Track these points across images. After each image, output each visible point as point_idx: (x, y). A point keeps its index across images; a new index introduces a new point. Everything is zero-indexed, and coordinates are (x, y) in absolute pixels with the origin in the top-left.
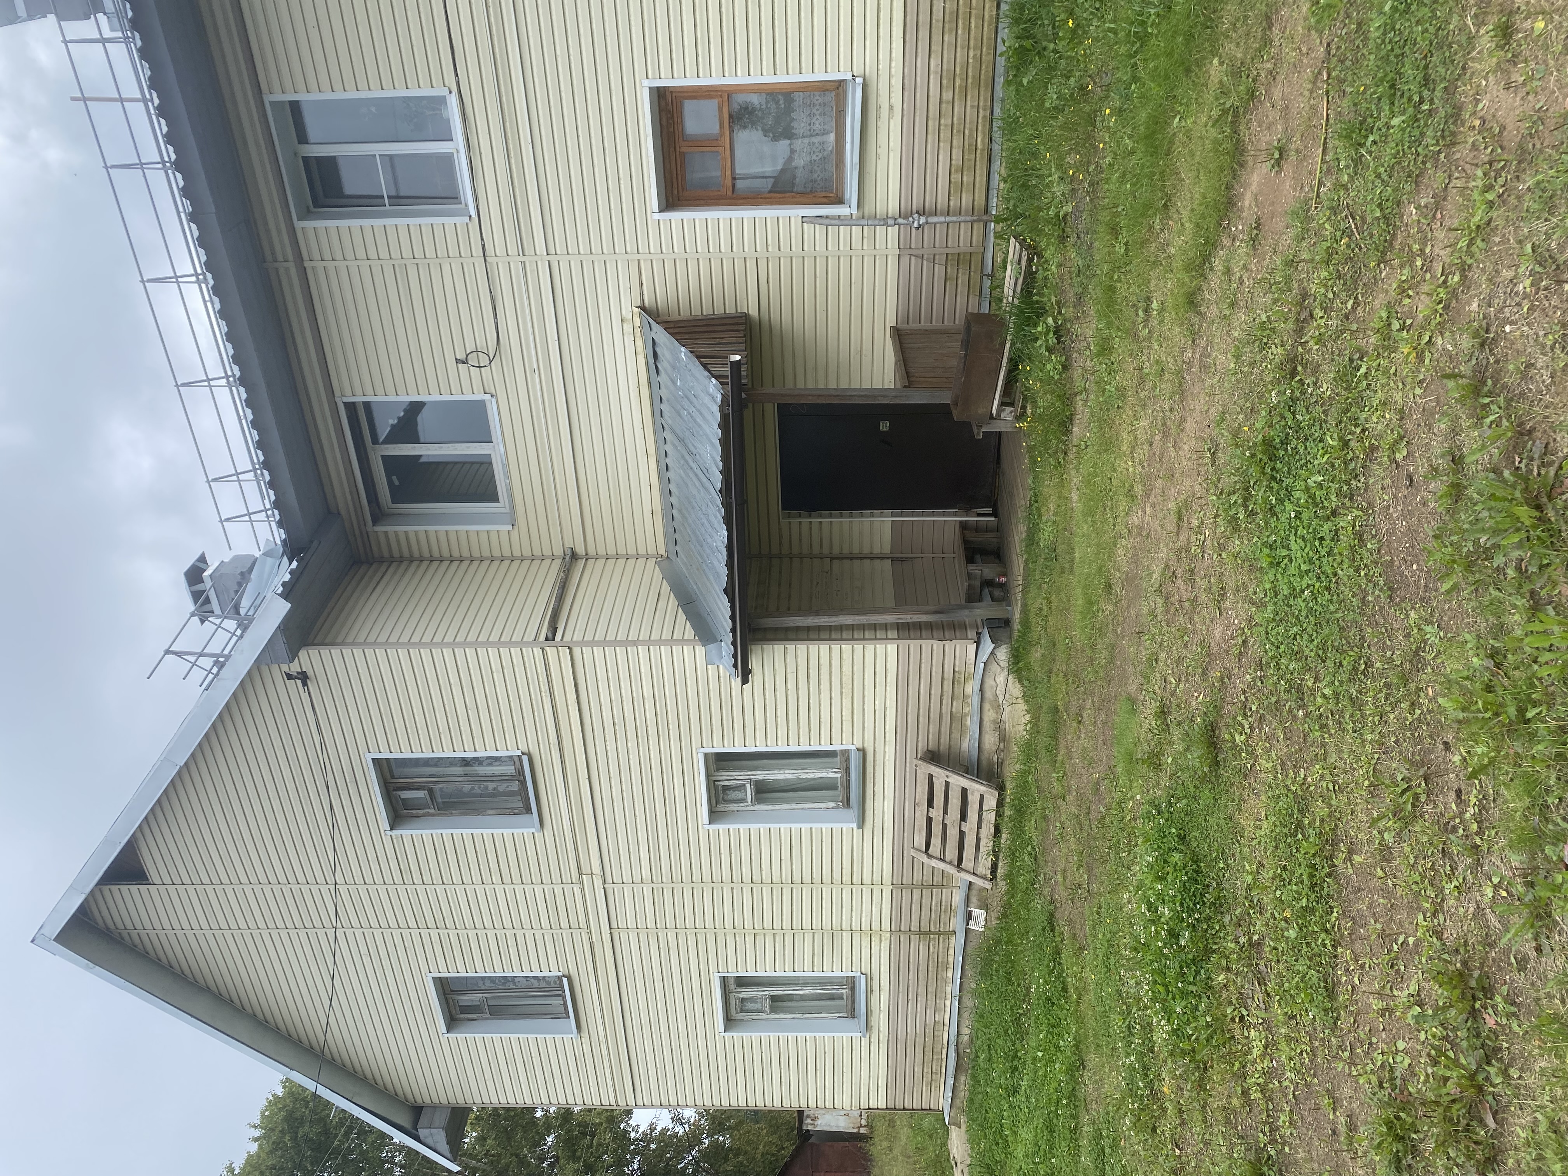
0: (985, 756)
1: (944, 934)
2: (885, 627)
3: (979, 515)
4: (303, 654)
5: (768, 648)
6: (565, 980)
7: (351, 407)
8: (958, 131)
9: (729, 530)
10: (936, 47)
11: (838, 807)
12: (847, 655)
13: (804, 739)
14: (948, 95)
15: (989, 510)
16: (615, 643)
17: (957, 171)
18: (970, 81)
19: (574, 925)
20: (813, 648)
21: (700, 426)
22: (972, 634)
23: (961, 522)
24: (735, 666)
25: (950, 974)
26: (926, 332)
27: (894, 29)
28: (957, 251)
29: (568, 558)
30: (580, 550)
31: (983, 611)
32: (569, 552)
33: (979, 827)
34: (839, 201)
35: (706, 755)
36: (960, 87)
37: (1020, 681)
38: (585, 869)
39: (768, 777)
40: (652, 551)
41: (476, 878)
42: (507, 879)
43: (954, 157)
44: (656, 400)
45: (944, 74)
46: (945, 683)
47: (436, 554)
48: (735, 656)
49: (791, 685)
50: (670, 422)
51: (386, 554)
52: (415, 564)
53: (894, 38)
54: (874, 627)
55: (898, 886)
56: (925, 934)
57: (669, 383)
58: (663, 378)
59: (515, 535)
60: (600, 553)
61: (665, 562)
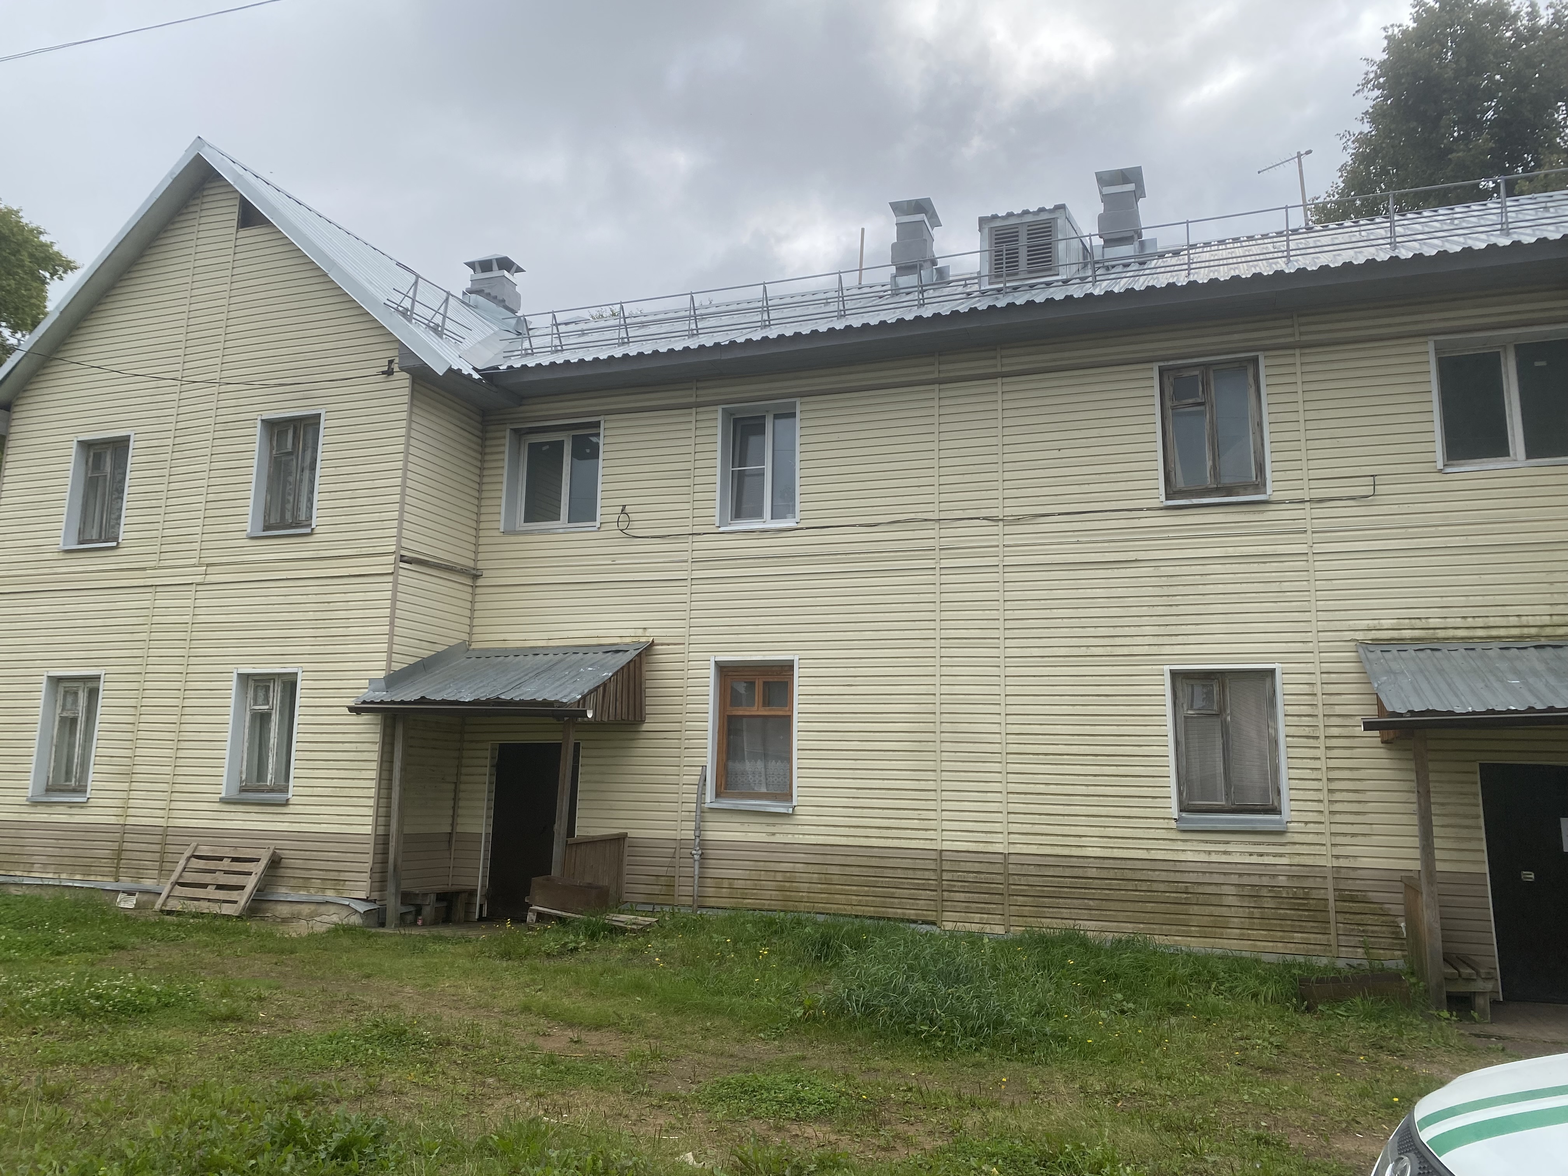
0: (271, 906)
1: (117, 872)
2: (387, 825)
3: (481, 906)
5: (378, 729)
6: (114, 544)
7: (597, 425)
8: (756, 885)
9: (469, 703)
10: (811, 868)
11: (241, 782)
12: (366, 793)
13: (301, 755)
14: (779, 877)
15: (485, 914)
16: (393, 608)
17: (730, 884)
18: (788, 893)
19: (163, 556)
20: (374, 765)
21: (553, 684)
22: (375, 895)
23: (476, 890)
24: (364, 702)
25: (78, 877)
26: (620, 861)
27: (823, 837)
28: (677, 885)
29: (474, 572)
30: (480, 582)
31: (393, 905)
32: (479, 573)
33: (209, 900)
34: (718, 795)
35: (297, 674)
36: (784, 886)
37: (328, 932)
38: (211, 570)
39: (273, 724)
40: (475, 637)
41: (213, 481)
42: (209, 505)
43: (740, 881)
44: (586, 649)
45: (793, 874)
46: (336, 873)
47: (485, 473)
48: (372, 702)
49: (347, 746)
50: (568, 659)
51: (489, 435)
52: (479, 457)
53: (817, 837)
54: (388, 816)
55: (165, 832)
56: (119, 855)
57: (594, 661)
58: (600, 655)
59: (496, 533)
60: (478, 598)
61: (464, 648)
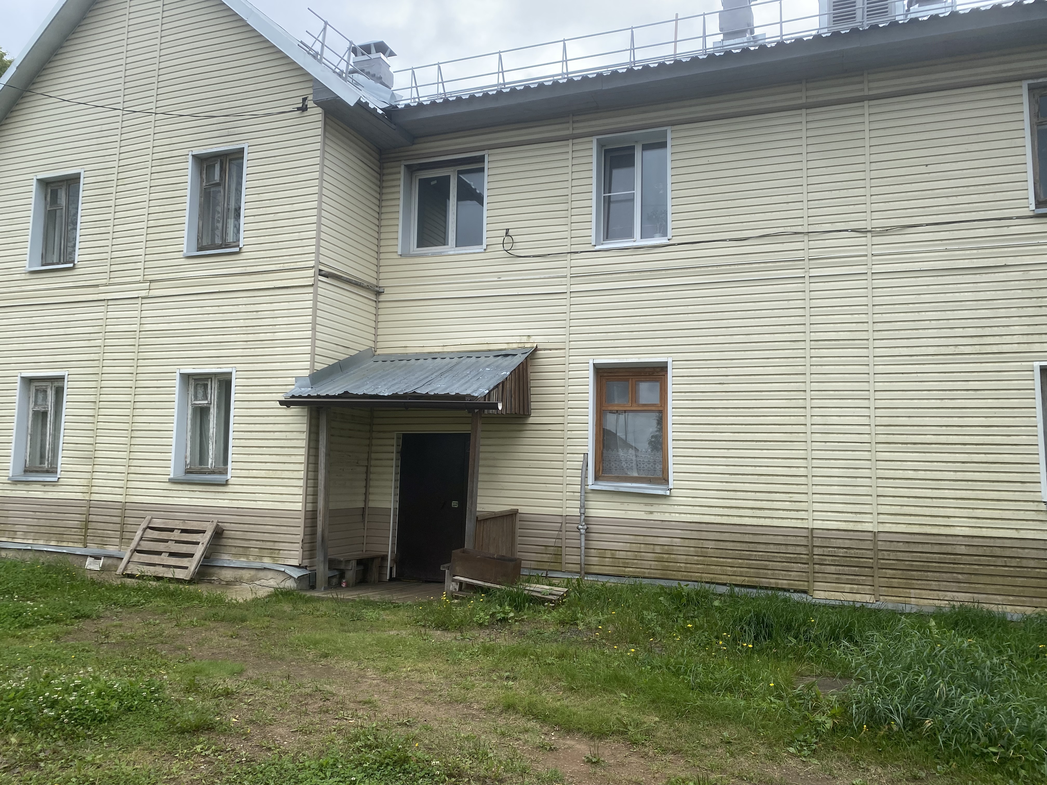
0: (217, 571)
1: (85, 539)
2: (315, 502)
3: (391, 568)
4: (319, 110)
5: (305, 420)
6: (71, 265)
7: (481, 159)
8: (636, 556)
9: (387, 397)
10: (687, 543)
11: (186, 465)
12: (296, 475)
13: (238, 443)
14: (658, 549)
15: (394, 575)
16: (315, 316)
17: (612, 554)
18: (666, 564)
19: (113, 274)
20: (303, 451)
21: (459, 381)
22: (306, 562)
23: (387, 556)
24: (293, 397)
25: (53, 543)
26: (513, 533)
27: (698, 516)
28: (563, 553)
29: (378, 289)
30: (382, 298)
31: (322, 570)
32: (381, 290)
33: (164, 566)
34: (597, 478)
35: (231, 373)
36: (663, 558)
37: (269, 596)
38: (153, 285)
39: (212, 416)
40: (380, 345)
41: (152, 210)
42: (150, 230)
43: (621, 552)
44: (478, 354)
45: (671, 547)
46: (272, 544)
47: (384, 204)
48: (300, 397)
49: (277, 435)
50: (464, 362)
51: (386, 171)
52: (378, 189)
53: (692, 516)
54: (315, 494)
55: (124, 507)
56: (86, 525)
57: (488, 363)
58: (492, 359)
59: (395, 256)
60: (381, 312)
61: (371, 353)
